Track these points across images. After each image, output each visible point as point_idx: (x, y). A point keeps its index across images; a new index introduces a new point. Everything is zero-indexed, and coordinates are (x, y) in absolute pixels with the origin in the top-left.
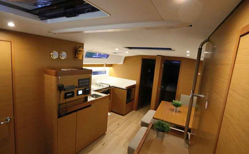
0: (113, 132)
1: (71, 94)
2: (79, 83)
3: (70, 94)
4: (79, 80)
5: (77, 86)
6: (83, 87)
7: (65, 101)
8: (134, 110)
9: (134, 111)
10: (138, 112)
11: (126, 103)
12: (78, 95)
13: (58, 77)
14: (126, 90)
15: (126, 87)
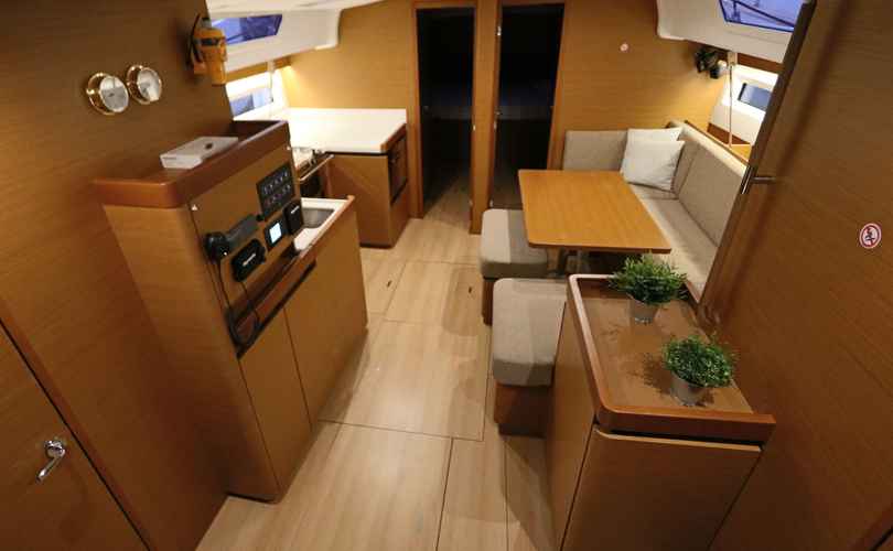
0: (384, 314)
1: (254, 255)
2: (262, 199)
3: (250, 259)
4: (259, 186)
5: (260, 213)
6: (279, 208)
7: (244, 286)
8: (413, 217)
9: (415, 222)
10: (428, 220)
11: (393, 201)
12: (271, 246)
13: (190, 209)
14: (385, 157)
15: (382, 146)
